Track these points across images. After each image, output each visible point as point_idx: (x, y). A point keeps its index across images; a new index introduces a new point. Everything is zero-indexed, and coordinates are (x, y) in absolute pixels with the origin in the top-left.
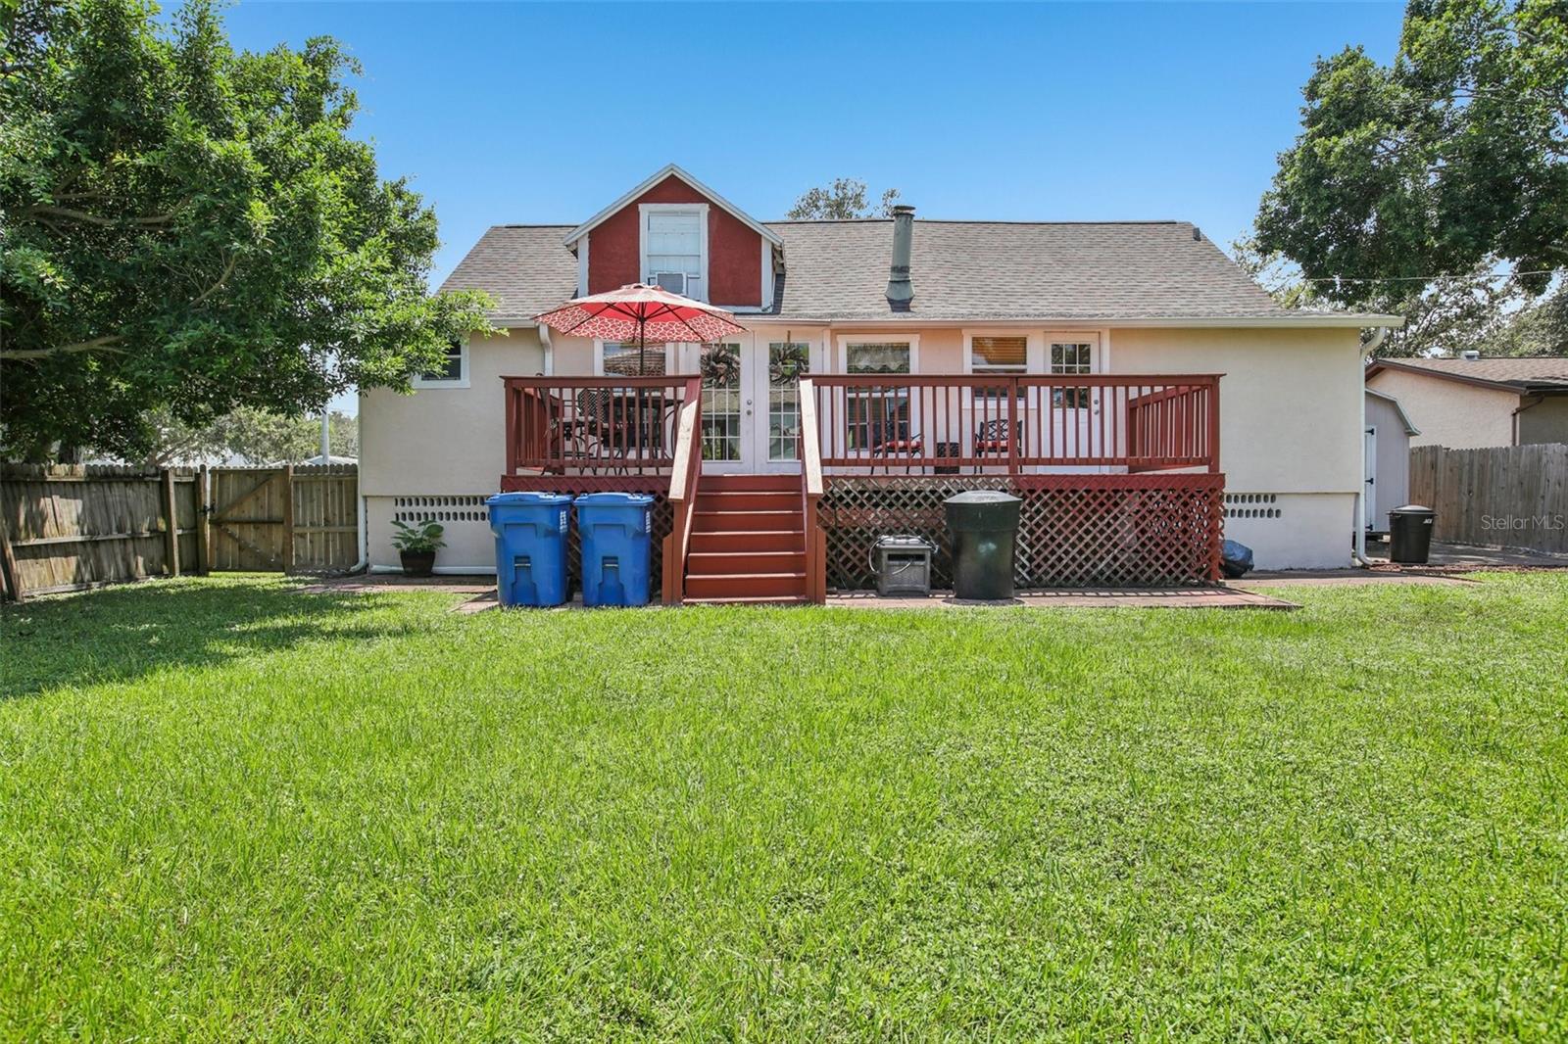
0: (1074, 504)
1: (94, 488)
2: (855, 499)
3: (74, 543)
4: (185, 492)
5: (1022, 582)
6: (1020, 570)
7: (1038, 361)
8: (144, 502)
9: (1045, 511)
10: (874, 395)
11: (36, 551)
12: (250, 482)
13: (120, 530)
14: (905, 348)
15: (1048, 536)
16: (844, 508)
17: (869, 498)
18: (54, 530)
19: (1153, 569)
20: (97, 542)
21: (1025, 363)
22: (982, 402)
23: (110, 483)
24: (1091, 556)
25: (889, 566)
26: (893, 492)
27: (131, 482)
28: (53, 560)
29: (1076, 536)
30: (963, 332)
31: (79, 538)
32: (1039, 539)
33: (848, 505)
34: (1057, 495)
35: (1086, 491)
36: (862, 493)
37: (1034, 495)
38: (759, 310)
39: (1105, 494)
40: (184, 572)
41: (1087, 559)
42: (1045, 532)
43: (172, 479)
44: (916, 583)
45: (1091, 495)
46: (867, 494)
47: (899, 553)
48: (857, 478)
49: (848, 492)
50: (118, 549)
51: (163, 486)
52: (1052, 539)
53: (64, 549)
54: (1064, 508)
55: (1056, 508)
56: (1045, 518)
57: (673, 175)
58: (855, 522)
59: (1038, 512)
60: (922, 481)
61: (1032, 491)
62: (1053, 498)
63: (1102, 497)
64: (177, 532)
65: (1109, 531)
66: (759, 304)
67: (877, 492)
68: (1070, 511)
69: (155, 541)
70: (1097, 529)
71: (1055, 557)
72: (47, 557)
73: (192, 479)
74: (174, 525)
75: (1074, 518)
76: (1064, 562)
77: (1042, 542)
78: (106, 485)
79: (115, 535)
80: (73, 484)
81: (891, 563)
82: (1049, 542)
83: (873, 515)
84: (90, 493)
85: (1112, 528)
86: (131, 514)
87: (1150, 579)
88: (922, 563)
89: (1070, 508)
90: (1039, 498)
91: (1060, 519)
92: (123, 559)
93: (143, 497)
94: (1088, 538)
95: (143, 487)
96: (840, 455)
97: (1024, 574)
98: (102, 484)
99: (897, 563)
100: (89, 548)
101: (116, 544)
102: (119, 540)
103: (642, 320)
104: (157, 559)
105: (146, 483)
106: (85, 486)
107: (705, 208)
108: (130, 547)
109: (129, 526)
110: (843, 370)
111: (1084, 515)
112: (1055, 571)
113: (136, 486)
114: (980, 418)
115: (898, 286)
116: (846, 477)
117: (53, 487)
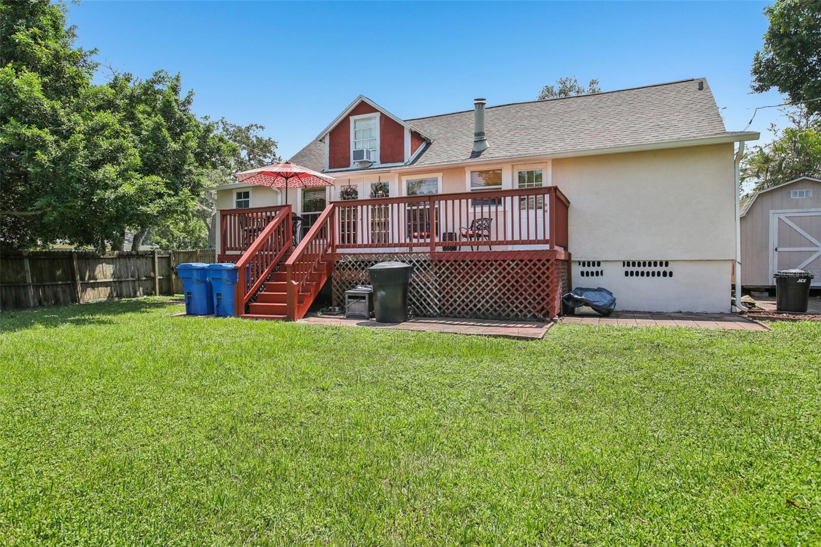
0: (463, 269)
1: (121, 260)
2: (353, 265)
3: (110, 282)
4: (164, 262)
5: (435, 314)
6: (434, 306)
7: (509, 181)
8: (145, 266)
9: (447, 273)
10: (420, 207)
11: (94, 285)
12: (187, 256)
13: (132, 277)
14: (436, 180)
15: (449, 287)
16: (348, 270)
17: (360, 265)
18: (102, 277)
19: (510, 309)
20: (121, 282)
21: (501, 184)
22: (488, 208)
23: (129, 258)
24: (473, 300)
25: (348, 302)
26: (371, 262)
27: (139, 258)
28: (100, 288)
29: (464, 288)
30: (466, 169)
31: (112, 280)
32: (444, 289)
33: (350, 269)
34: (454, 263)
35: (470, 261)
36: (356, 262)
37: (442, 264)
38: (402, 164)
39: (481, 263)
40: (161, 293)
41: (471, 301)
42: (448, 285)
43: (156, 256)
44: (362, 311)
45: (473, 263)
46: (358, 263)
47: (353, 295)
48: (354, 254)
49: (350, 262)
50: (131, 284)
51: (153, 258)
52: (451, 289)
53: (106, 284)
54: (458, 271)
55: (453, 271)
56: (448, 277)
57: (363, 101)
58: (353, 278)
59: (444, 273)
60: (384, 256)
61: (440, 261)
62: (452, 265)
63: (479, 265)
64: (158, 277)
65: (483, 285)
66: (403, 161)
67: (363, 262)
68: (461, 273)
69: (149, 281)
70: (477, 284)
71: (452, 300)
72: (98, 287)
73: (168, 256)
74: (157, 275)
75: (463, 277)
76: (458, 303)
77: (446, 291)
78: (127, 260)
79: (130, 279)
80: (112, 259)
81: (350, 300)
82: (450, 291)
83: (361, 274)
84: (120, 262)
85: (486, 283)
86: (138, 270)
87: (508, 315)
88: (364, 301)
89: (461, 271)
90: (444, 265)
91: (455, 277)
92: (133, 288)
93: (144, 263)
94: (471, 289)
95: (145, 259)
96: (402, 241)
97: (436, 309)
98: (126, 258)
99: (352, 300)
100: (117, 284)
101: (130, 283)
102: (132, 281)
103: (287, 178)
104: (149, 289)
105: (146, 258)
106: (118, 259)
107: (378, 115)
108: (137, 283)
109: (137, 275)
110: (404, 194)
111: (469, 275)
112: (453, 308)
113: (141, 259)
114: (471, 219)
115: (477, 144)
116: (349, 254)
117: (103, 260)
